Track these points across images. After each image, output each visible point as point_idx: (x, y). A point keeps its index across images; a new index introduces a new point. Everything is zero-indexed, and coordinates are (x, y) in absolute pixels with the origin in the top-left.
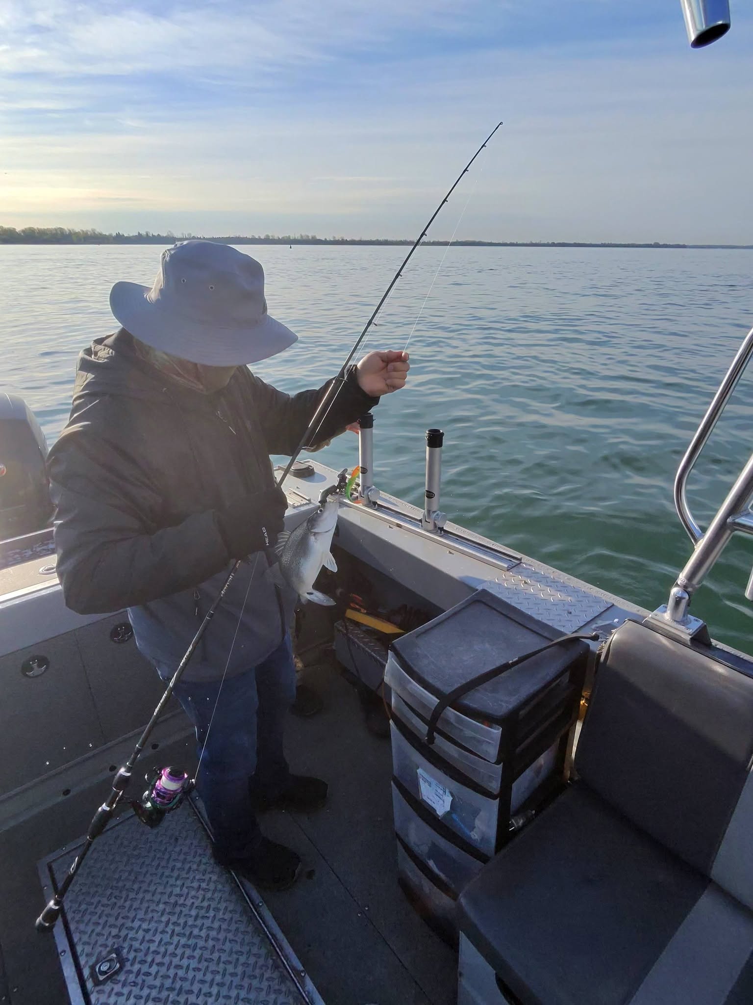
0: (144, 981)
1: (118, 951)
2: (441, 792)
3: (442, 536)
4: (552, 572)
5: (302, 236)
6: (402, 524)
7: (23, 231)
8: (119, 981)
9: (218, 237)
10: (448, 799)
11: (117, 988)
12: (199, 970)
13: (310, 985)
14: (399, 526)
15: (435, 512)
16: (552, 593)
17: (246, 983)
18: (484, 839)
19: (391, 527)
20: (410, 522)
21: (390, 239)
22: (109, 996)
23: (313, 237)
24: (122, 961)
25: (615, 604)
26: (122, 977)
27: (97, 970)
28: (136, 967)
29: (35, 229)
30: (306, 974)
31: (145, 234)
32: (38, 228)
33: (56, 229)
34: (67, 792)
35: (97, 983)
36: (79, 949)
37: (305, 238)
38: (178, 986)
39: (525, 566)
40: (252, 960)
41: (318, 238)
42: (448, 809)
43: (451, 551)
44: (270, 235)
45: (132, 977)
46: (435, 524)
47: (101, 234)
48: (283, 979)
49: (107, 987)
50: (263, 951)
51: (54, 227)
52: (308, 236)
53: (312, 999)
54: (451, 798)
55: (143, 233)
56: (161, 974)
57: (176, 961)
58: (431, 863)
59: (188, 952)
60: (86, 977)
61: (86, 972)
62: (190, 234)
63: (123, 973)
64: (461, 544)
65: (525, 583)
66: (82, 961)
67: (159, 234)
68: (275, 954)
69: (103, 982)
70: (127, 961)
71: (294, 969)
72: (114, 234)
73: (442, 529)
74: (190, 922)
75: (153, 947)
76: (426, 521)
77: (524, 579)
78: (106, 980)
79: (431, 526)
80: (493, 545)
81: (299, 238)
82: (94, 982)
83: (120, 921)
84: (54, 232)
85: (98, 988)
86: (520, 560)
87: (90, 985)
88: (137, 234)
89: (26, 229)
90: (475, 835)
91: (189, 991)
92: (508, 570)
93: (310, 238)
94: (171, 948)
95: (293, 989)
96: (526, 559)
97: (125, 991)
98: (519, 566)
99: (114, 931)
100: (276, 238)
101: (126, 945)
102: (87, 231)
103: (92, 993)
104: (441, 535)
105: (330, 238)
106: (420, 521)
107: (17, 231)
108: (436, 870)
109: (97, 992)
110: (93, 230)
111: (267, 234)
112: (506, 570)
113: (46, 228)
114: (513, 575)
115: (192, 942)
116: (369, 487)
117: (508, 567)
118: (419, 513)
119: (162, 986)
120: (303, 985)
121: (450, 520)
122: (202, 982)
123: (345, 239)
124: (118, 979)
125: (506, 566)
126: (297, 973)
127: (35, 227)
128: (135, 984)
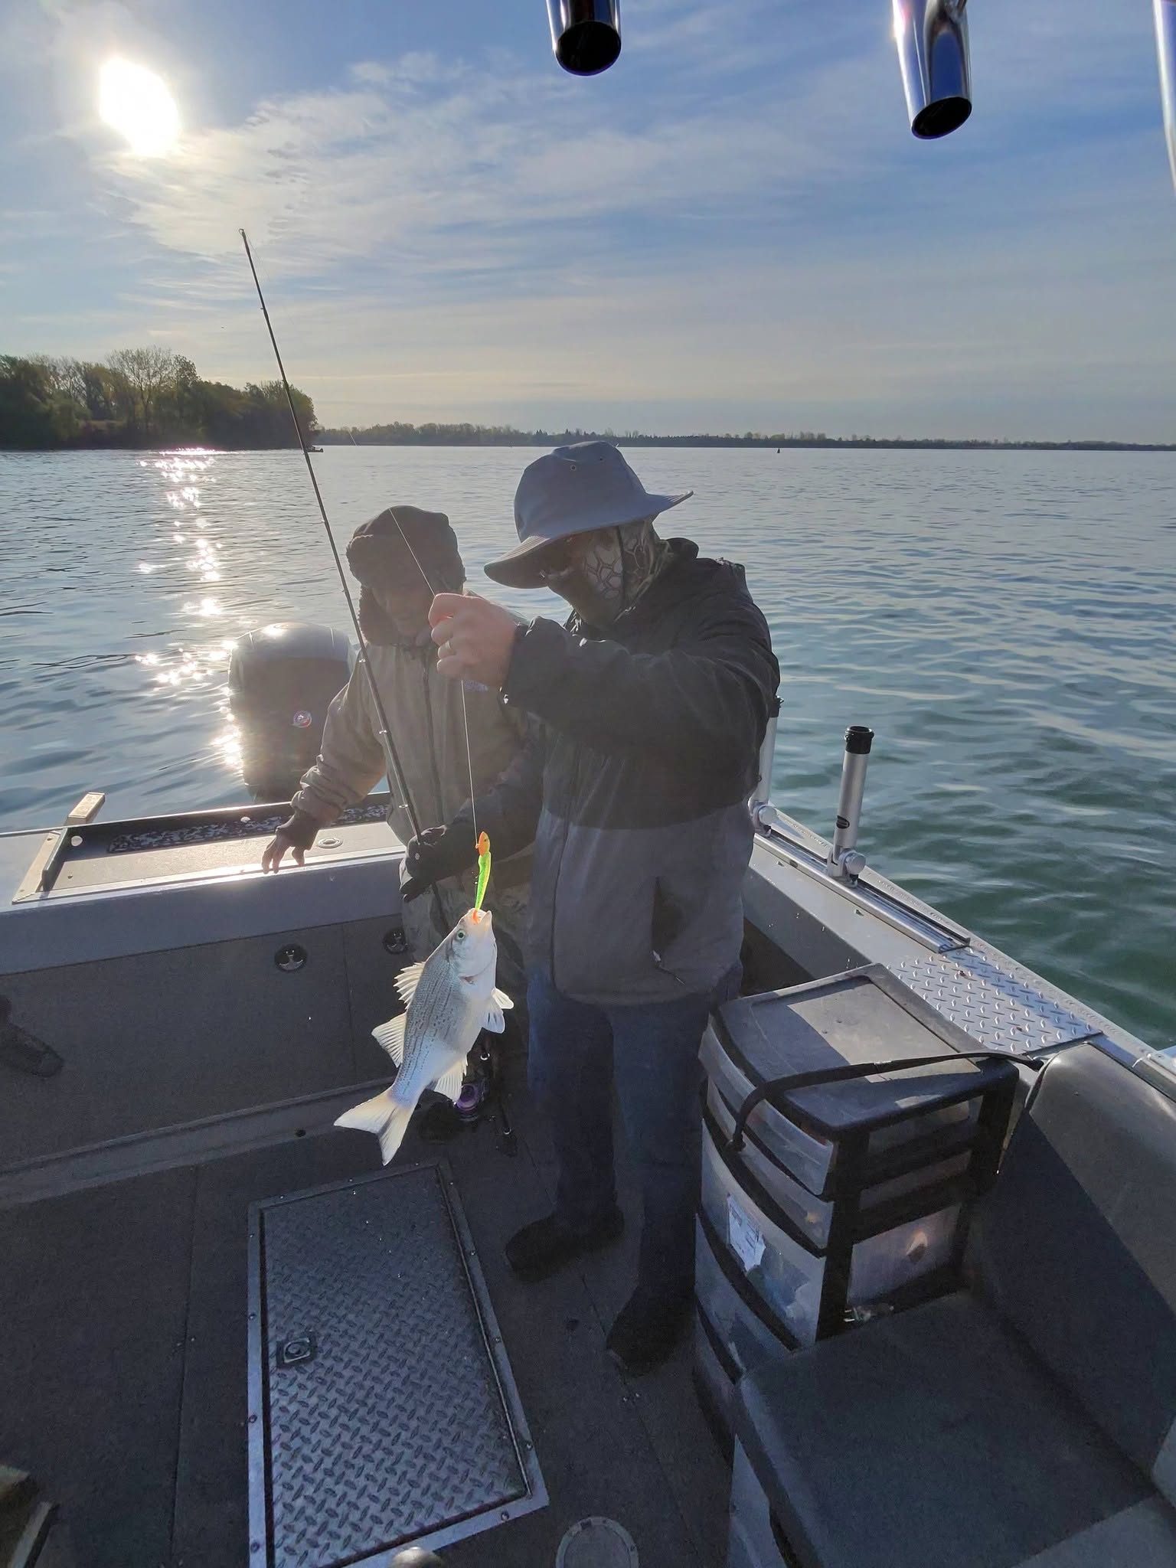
0: (333, 1382)
1: (313, 1337)
2: (753, 1235)
3: (855, 888)
4: (1015, 967)
5: (802, 434)
6: (796, 861)
7: (422, 428)
8: (306, 1371)
9: (676, 436)
10: (761, 1248)
11: (301, 1378)
12: (401, 1392)
13: (534, 1462)
14: (793, 864)
15: (847, 850)
16: (1015, 1007)
17: (454, 1429)
18: (802, 1321)
19: (781, 865)
20: (813, 863)
21: (948, 438)
22: (291, 1385)
23: (821, 436)
24: (314, 1349)
25: (1104, 1032)
26: (310, 1368)
27: (285, 1348)
28: (328, 1363)
29: (436, 426)
30: (534, 1448)
31: (575, 431)
32: (440, 425)
33: (461, 426)
34: (301, 1133)
35: (281, 1365)
36: (271, 1318)
37: (807, 438)
38: (370, 1402)
39: (972, 952)
40: (469, 1404)
41: (828, 437)
42: (759, 1263)
43: (861, 911)
44: (753, 433)
45: (321, 1373)
46: (845, 868)
47: (516, 432)
48: (501, 1444)
49: (291, 1373)
50: (485, 1399)
51: (458, 423)
52: (812, 435)
53: (532, 1481)
54: (763, 1247)
55: (573, 431)
56: (355, 1380)
57: (376, 1371)
58: (732, 1347)
59: (393, 1368)
60: (270, 1353)
61: (272, 1348)
62: (637, 433)
63: (312, 1363)
64: (880, 904)
65: (962, 974)
66: (271, 1333)
67: (593, 433)
68: (499, 1406)
69: (289, 1366)
70: (320, 1352)
71: (518, 1435)
72: (534, 433)
73: (855, 877)
74: (405, 1331)
75: (354, 1346)
76: (833, 862)
77: (962, 968)
78: (290, 1365)
79: (838, 871)
80: (932, 914)
81: (798, 437)
82: (278, 1363)
83: (323, 1303)
84: (458, 430)
85: (280, 1371)
86: (967, 941)
87: (272, 1363)
88: (564, 433)
89: (425, 426)
90: (791, 1311)
91: (382, 1413)
92: (940, 952)
93: (816, 437)
94: (374, 1356)
95: (511, 1457)
96: (976, 940)
97: (310, 1385)
98: (961, 950)
99: (315, 1312)
100: (762, 437)
101: (323, 1332)
102: (500, 428)
103: (273, 1374)
104: (853, 886)
105: (847, 437)
106: (825, 861)
107: (415, 427)
108: (736, 1358)
109: (278, 1374)
110: (508, 428)
111: (749, 431)
112: (937, 950)
113: (449, 424)
114: (947, 960)
115: (401, 1356)
116: (762, 803)
117: (941, 947)
118: (824, 848)
119: (352, 1395)
120: (526, 1461)
121: (871, 866)
122: (402, 1409)
123: (872, 438)
124: (306, 1368)
125: (939, 946)
126: (523, 1443)
127: (437, 424)
128: (323, 1382)
